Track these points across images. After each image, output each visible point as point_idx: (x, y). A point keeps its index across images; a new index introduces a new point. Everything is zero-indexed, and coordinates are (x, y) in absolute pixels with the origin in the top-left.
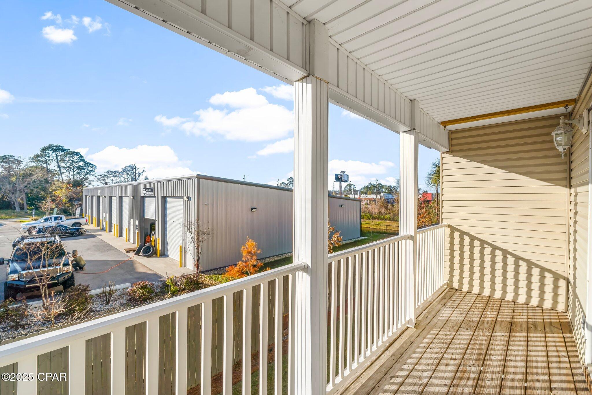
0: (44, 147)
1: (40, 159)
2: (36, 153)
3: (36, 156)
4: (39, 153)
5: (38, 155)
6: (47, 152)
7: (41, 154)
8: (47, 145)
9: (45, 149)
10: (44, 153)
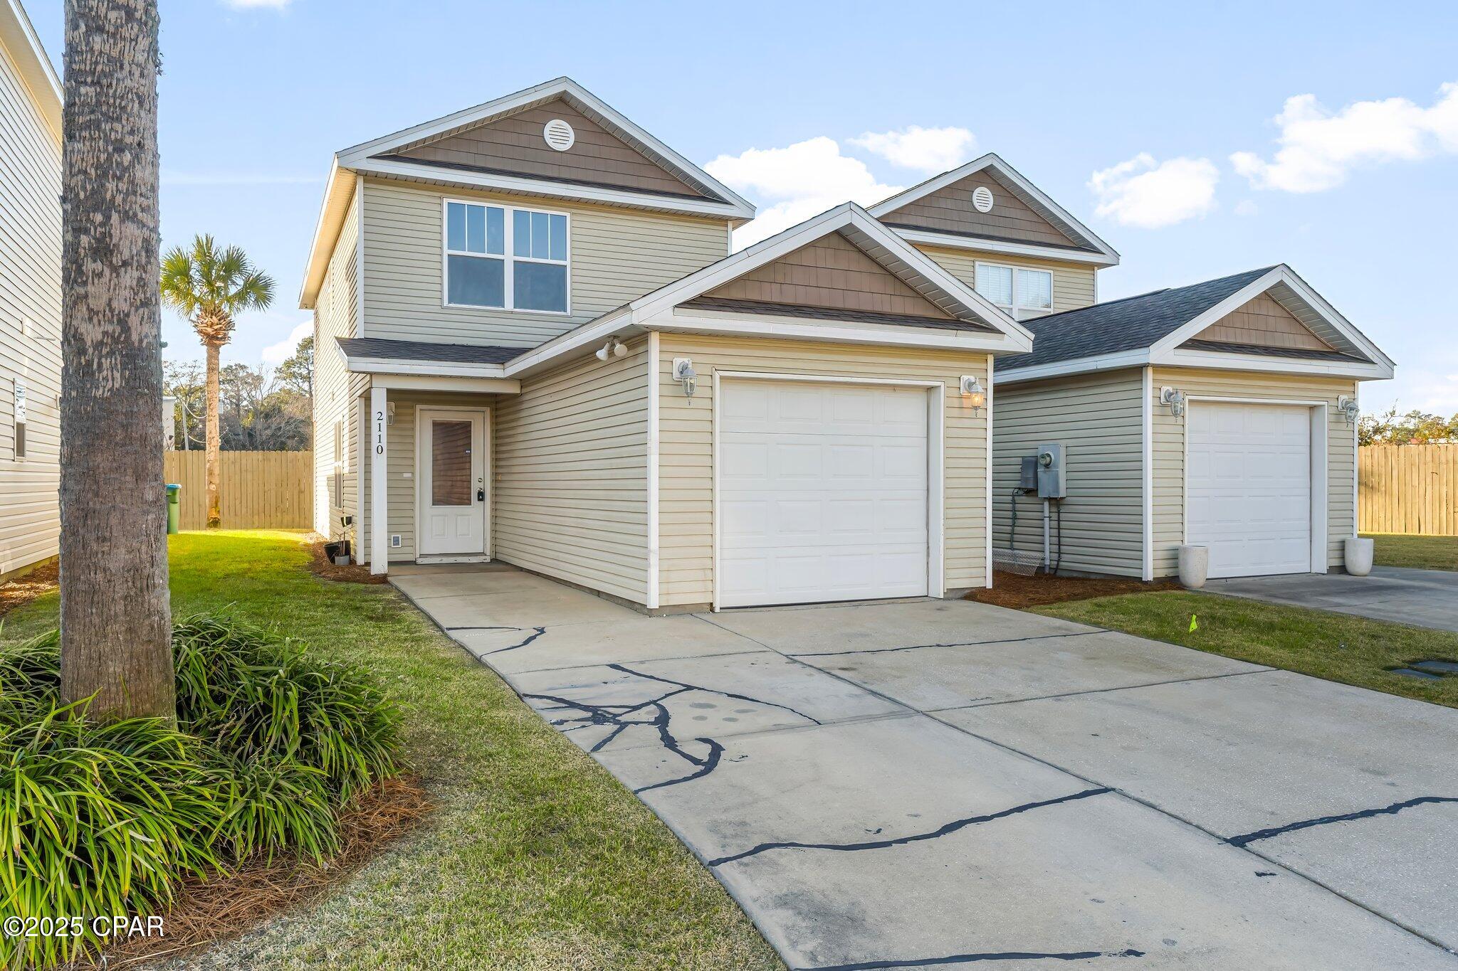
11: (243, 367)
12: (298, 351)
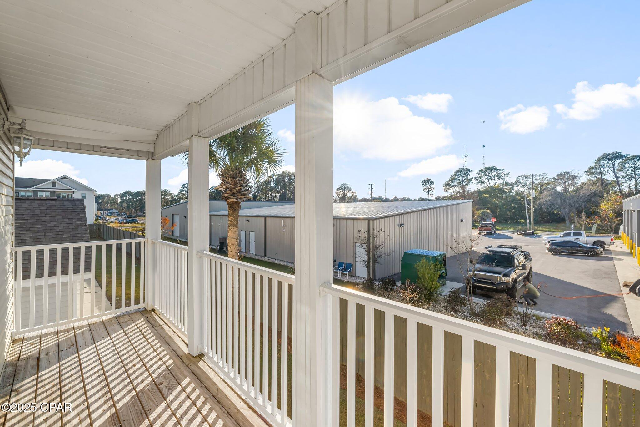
0: (599, 158)
1: (594, 171)
2: (589, 166)
3: (590, 169)
4: (593, 165)
5: (592, 167)
6: (601, 162)
7: (595, 166)
8: (601, 155)
9: (600, 160)
10: (598, 164)
11: (568, 173)
12: (596, 163)
